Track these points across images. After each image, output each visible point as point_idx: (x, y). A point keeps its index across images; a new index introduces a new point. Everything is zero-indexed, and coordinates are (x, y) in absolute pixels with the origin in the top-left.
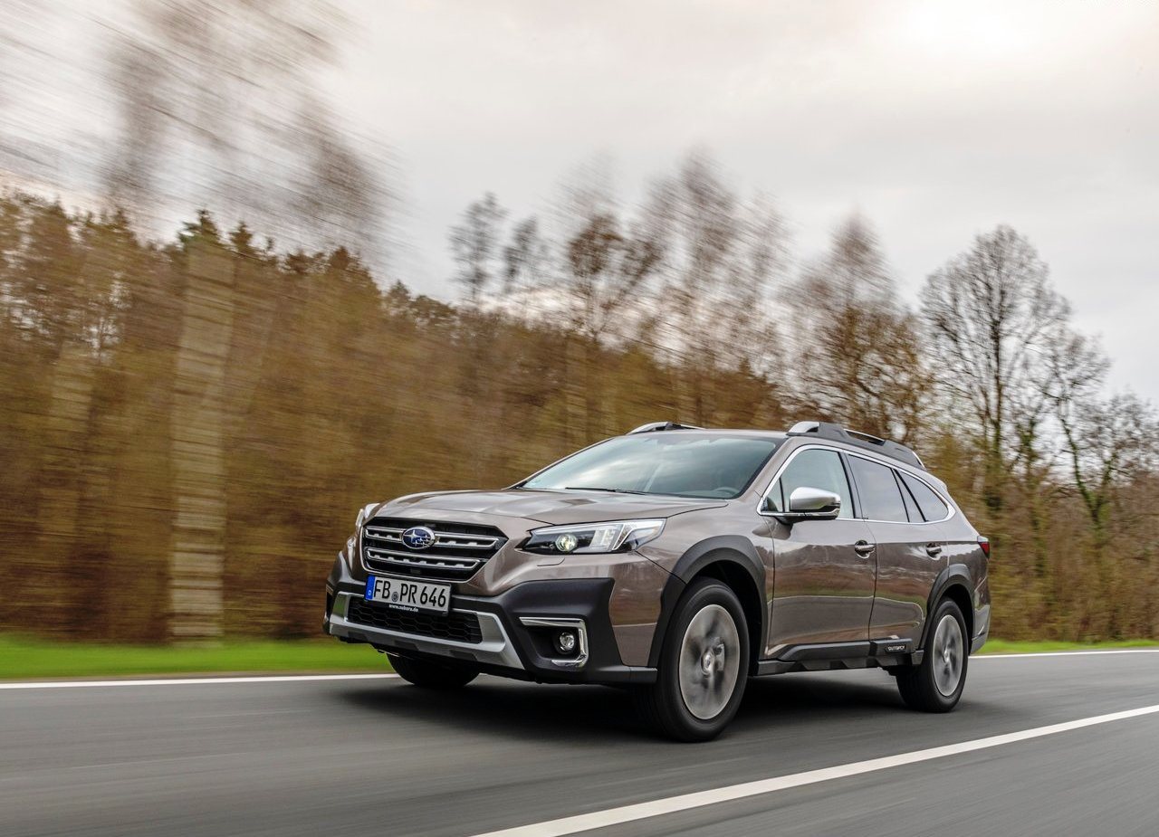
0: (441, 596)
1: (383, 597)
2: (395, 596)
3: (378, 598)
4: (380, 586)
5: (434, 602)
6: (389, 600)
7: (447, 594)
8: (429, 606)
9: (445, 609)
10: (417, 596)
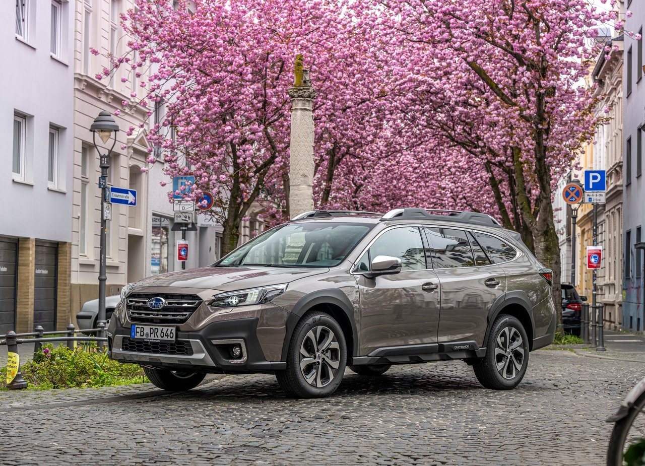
0: (171, 333)
1: (141, 336)
2: (147, 334)
3: (138, 336)
4: (139, 330)
5: (168, 336)
6: (144, 337)
7: (174, 332)
8: (165, 338)
9: (174, 339)
10: (159, 334)
